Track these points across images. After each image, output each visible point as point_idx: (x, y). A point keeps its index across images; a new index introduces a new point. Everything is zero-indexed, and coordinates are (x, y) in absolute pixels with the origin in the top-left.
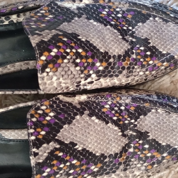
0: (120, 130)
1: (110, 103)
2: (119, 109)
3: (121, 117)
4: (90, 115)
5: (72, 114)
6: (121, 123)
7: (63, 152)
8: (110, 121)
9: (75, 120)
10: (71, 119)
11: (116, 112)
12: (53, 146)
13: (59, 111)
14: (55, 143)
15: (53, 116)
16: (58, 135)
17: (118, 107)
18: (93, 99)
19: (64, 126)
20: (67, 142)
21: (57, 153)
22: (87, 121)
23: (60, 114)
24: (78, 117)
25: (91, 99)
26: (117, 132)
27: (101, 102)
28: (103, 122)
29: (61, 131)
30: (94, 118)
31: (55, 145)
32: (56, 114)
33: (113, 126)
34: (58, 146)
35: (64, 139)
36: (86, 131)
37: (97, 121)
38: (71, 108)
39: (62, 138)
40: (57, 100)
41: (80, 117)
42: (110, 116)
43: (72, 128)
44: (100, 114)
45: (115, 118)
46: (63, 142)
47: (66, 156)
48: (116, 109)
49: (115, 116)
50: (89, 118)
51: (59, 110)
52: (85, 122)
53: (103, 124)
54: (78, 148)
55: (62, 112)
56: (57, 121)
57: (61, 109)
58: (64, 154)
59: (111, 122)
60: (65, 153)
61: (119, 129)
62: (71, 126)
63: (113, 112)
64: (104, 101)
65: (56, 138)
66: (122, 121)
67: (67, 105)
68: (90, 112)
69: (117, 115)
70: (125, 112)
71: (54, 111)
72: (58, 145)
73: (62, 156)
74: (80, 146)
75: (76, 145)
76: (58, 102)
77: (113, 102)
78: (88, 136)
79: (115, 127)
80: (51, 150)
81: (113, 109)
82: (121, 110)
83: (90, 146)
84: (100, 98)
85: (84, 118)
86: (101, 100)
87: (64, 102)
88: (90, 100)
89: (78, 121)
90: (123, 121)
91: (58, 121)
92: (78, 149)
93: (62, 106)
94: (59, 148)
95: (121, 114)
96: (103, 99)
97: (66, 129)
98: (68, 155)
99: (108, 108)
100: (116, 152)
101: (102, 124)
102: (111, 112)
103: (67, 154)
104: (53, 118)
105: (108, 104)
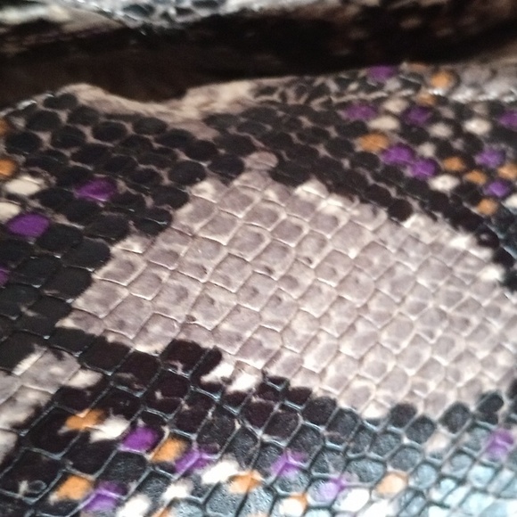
0: (486, 253)
1: (395, 106)
2: (458, 131)
3: (476, 177)
4: (287, 176)
5: (164, 173)
6: (486, 208)
7: (127, 413)
8: (415, 205)
9: (188, 209)
10: (158, 201)
11: (444, 149)
12: (43, 376)
13: (73, 163)
14: (60, 357)
15: (33, 197)
16: (79, 303)
17: (448, 122)
18: (291, 93)
19: (116, 249)
20: (149, 343)
21: (81, 421)
22: (270, 207)
23: (80, 178)
24: (206, 190)
25: (283, 96)
26: (471, 262)
27: (344, 106)
28: (375, 213)
29: (97, 276)
30: (310, 190)
31: (57, 370)
32: (53, 180)
33: (435, 228)
34: (84, 379)
35: (122, 325)
36: (270, 271)
37: (332, 204)
38: (157, 141)
39: (108, 324)
40: (62, 108)
41: (217, 188)
42: (408, 173)
43: (175, 256)
44: (346, 163)
45: (443, 184)
46: (120, 350)
47: (149, 437)
48: (440, 131)
49: (438, 172)
50: (278, 193)
51: (75, 157)
52: (255, 215)
53: (374, 223)
54: (229, 381)
55: (97, 171)
56: (66, 222)
57: (88, 154)
58: (133, 426)
59: (422, 205)
60: (141, 423)
61: (482, 244)
62: (166, 247)
63: (427, 150)
64: (363, 102)
65: (68, 323)
66: (488, 197)
67: (129, 127)
68: (279, 157)
69: (455, 164)
70: (495, 147)
71: (37, 169)
72: (83, 368)
73: (124, 438)
74: (239, 366)
75: (215, 358)
76: (63, 116)
77: (414, 99)
78: (285, 298)
79: (453, 236)
80: (38, 409)
81: (422, 137)
82: (472, 140)
83: (310, 362)
84: (333, 87)
85: (245, 192)
86: (339, 95)
87: (110, 116)
88: (273, 103)
89: (205, 210)
90: (494, 198)
91: (70, 220)
92: (233, 388)
93: (96, 137)
94: (89, 388)
95: (478, 160)
96: (355, 92)
97: (131, 266)
98: (167, 430)
99: (393, 131)
100: (489, 388)
101: (368, 221)
102: (413, 153)
103: (154, 425)
104: (36, 204)
105: (388, 113)
